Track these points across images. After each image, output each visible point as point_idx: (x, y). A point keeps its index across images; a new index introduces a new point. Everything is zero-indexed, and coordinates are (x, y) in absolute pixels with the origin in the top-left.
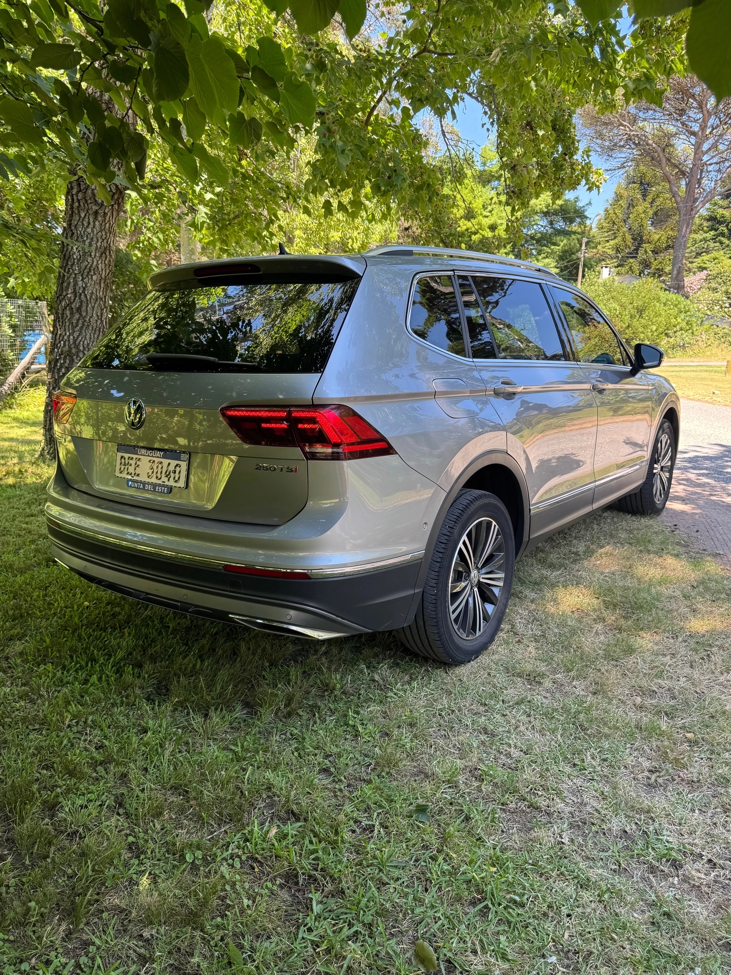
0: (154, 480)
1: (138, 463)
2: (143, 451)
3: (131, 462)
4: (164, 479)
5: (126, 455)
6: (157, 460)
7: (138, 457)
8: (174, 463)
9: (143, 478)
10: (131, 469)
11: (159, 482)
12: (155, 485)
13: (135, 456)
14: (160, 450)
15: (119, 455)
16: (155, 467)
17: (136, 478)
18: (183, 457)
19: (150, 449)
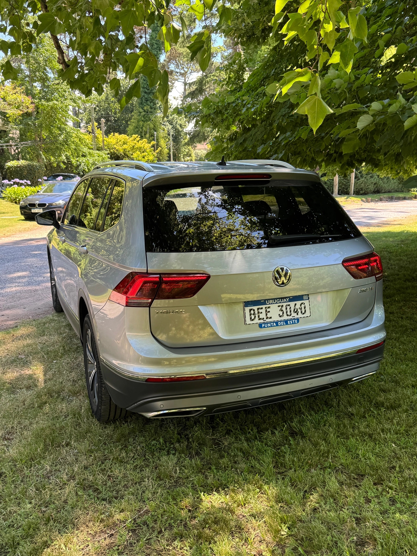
0: (285, 317)
1: (268, 310)
2: (271, 301)
3: (261, 311)
4: (294, 314)
5: (255, 308)
6: (285, 304)
7: (267, 306)
8: (299, 303)
9: (276, 318)
10: (263, 316)
11: (290, 317)
12: (286, 321)
13: (264, 306)
14: (286, 298)
15: (247, 309)
16: (284, 309)
17: (268, 320)
18: (305, 297)
19: (276, 299)
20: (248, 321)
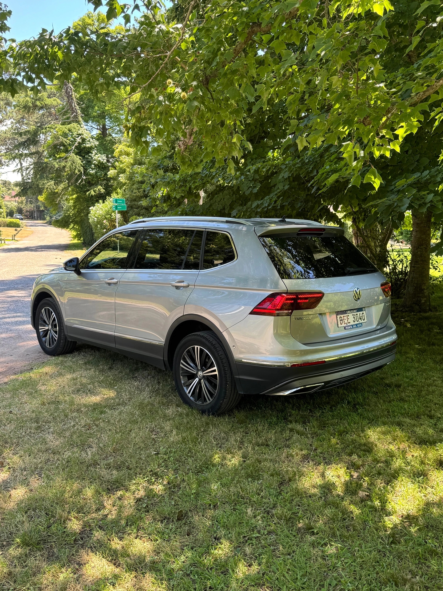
0: (356, 323)
1: (348, 317)
2: (349, 312)
3: (345, 318)
4: (360, 320)
5: (342, 316)
6: (355, 314)
7: (348, 315)
8: (361, 313)
9: (352, 323)
10: (346, 321)
11: (358, 322)
12: (356, 325)
13: (346, 315)
14: (355, 309)
15: (338, 316)
16: (355, 317)
17: (349, 324)
18: (364, 309)
19: (351, 310)
20: (340, 325)
